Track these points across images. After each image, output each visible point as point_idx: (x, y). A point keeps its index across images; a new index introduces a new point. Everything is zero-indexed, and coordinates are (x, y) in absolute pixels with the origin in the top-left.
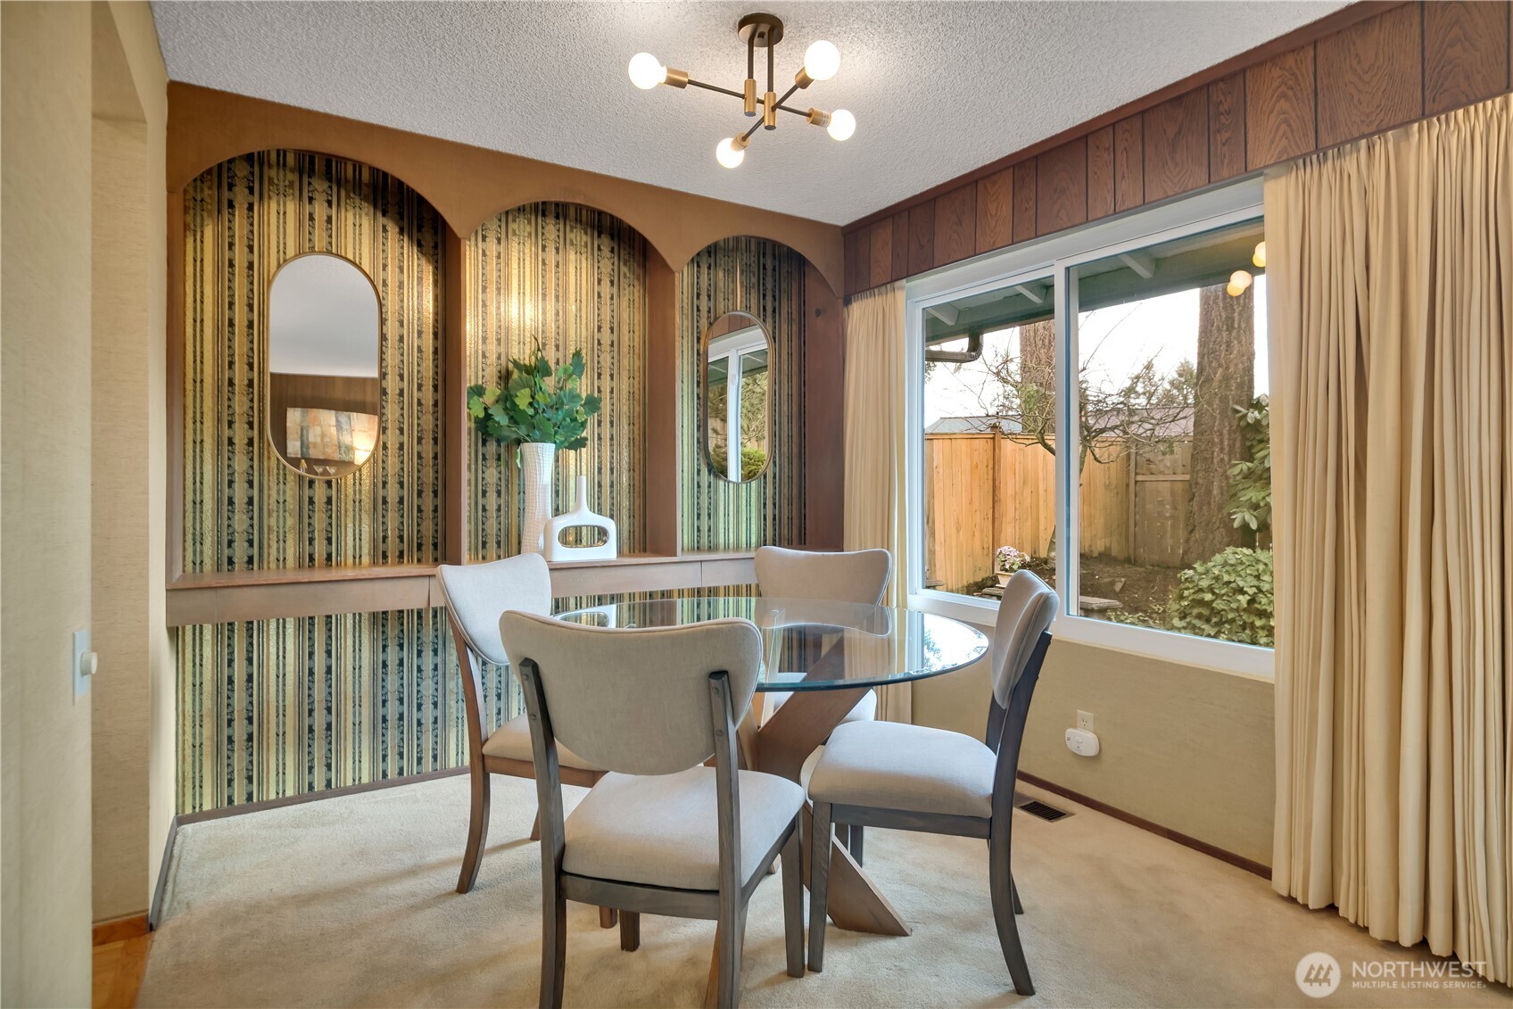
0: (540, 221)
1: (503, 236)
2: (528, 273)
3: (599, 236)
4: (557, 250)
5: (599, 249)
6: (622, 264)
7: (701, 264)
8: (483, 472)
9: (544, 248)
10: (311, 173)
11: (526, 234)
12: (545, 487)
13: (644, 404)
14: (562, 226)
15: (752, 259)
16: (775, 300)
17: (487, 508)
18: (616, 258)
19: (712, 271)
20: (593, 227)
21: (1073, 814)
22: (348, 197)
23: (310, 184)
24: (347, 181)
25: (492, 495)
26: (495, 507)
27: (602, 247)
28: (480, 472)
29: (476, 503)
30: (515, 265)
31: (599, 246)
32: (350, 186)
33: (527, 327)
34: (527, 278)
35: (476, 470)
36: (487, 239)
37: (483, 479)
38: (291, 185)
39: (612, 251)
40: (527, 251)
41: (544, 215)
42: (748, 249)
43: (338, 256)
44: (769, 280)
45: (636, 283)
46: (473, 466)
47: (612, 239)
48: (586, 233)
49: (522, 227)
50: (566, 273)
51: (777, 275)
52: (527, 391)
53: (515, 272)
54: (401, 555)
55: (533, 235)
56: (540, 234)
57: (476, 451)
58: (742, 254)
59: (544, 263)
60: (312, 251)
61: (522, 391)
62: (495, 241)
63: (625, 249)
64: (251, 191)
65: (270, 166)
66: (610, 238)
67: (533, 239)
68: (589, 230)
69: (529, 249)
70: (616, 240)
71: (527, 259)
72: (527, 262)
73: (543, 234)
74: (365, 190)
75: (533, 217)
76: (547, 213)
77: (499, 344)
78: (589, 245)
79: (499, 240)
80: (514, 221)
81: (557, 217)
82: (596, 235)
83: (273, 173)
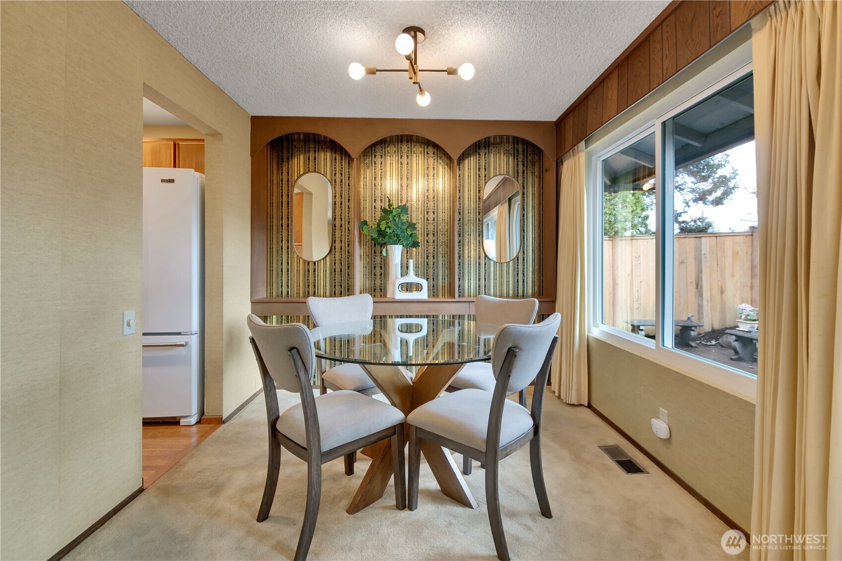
0: (399, 145)
1: (383, 154)
2: (394, 169)
3: (427, 148)
4: (407, 156)
5: (428, 153)
6: (439, 159)
7: (481, 153)
8: (374, 258)
9: (401, 156)
10: (309, 141)
11: (393, 152)
12: (396, 265)
13: (450, 225)
14: (410, 145)
15: (510, 147)
16: (524, 167)
17: (376, 274)
18: (436, 157)
19: (487, 156)
20: (424, 144)
21: (649, 473)
22: (322, 148)
23: (308, 145)
24: (321, 141)
25: (378, 268)
26: (379, 274)
27: (429, 153)
28: (373, 258)
29: (371, 272)
30: (388, 166)
31: (427, 152)
32: (323, 144)
33: (394, 194)
34: (394, 171)
35: (371, 258)
36: (376, 157)
37: (374, 261)
38: (302, 147)
39: (434, 154)
40: (394, 159)
41: (401, 142)
42: (508, 141)
43: (318, 172)
44: (520, 156)
45: (446, 167)
46: (370, 256)
47: (434, 148)
48: (421, 147)
49: (391, 149)
50: (412, 167)
51: (525, 154)
52: (384, 222)
53: (389, 169)
54: (341, 293)
55: (397, 152)
56: (400, 151)
57: (372, 249)
58: (504, 145)
59: (401, 164)
60: (309, 171)
61: (383, 222)
62: (380, 157)
63: (440, 152)
64: (289, 152)
65: (295, 141)
66: (432, 147)
67: (397, 153)
68: (423, 145)
69: (395, 158)
70: (436, 148)
71: (394, 163)
72: (394, 164)
73: (401, 150)
74: (328, 144)
75: (397, 144)
76: (403, 141)
77: (381, 202)
78: (423, 152)
79: (381, 156)
80: (388, 147)
81: (408, 142)
82: (426, 147)
83: (296, 143)
